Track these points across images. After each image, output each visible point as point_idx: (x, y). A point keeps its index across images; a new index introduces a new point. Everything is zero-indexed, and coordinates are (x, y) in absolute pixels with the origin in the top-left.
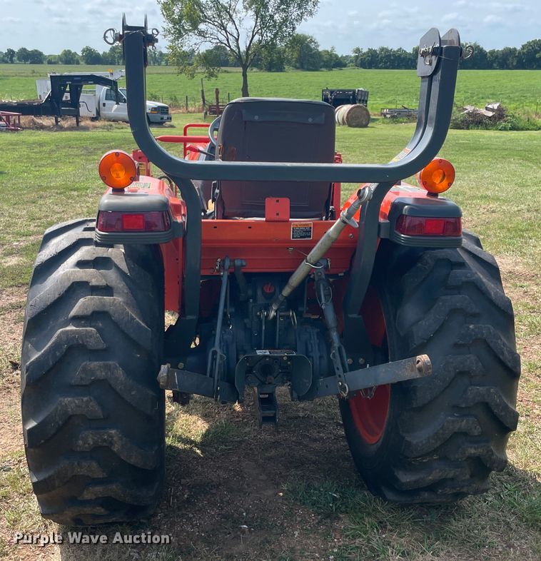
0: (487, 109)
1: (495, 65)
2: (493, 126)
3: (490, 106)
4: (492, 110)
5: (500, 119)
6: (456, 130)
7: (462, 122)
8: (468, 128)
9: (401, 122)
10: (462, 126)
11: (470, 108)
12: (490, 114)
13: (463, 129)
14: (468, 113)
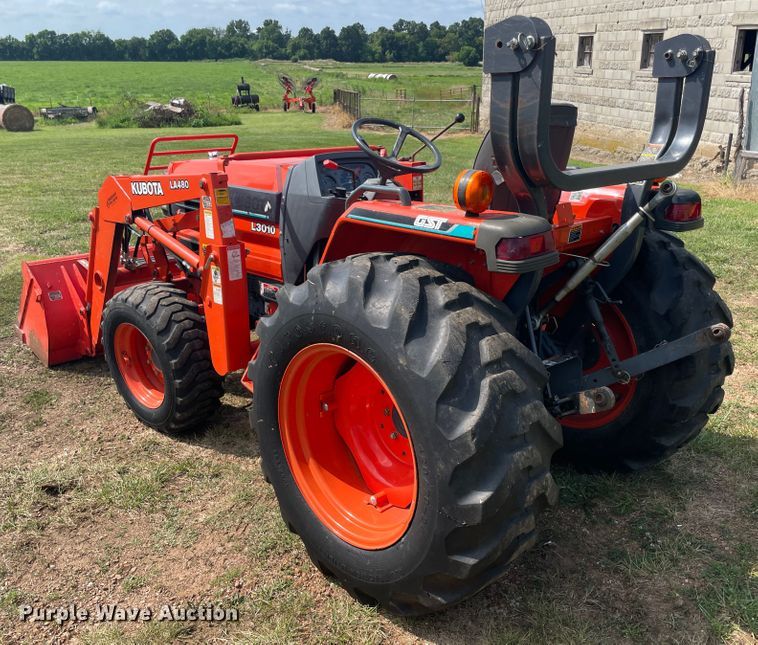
0: (173, 104)
1: (127, 56)
2: (186, 122)
3: (176, 102)
4: (179, 106)
5: (190, 115)
6: (146, 129)
7: (151, 119)
8: (159, 126)
9: (70, 123)
10: (151, 123)
11: (153, 105)
12: (179, 110)
13: (153, 127)
14: (154, 110)
